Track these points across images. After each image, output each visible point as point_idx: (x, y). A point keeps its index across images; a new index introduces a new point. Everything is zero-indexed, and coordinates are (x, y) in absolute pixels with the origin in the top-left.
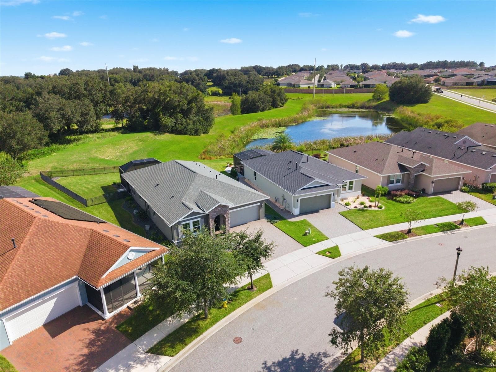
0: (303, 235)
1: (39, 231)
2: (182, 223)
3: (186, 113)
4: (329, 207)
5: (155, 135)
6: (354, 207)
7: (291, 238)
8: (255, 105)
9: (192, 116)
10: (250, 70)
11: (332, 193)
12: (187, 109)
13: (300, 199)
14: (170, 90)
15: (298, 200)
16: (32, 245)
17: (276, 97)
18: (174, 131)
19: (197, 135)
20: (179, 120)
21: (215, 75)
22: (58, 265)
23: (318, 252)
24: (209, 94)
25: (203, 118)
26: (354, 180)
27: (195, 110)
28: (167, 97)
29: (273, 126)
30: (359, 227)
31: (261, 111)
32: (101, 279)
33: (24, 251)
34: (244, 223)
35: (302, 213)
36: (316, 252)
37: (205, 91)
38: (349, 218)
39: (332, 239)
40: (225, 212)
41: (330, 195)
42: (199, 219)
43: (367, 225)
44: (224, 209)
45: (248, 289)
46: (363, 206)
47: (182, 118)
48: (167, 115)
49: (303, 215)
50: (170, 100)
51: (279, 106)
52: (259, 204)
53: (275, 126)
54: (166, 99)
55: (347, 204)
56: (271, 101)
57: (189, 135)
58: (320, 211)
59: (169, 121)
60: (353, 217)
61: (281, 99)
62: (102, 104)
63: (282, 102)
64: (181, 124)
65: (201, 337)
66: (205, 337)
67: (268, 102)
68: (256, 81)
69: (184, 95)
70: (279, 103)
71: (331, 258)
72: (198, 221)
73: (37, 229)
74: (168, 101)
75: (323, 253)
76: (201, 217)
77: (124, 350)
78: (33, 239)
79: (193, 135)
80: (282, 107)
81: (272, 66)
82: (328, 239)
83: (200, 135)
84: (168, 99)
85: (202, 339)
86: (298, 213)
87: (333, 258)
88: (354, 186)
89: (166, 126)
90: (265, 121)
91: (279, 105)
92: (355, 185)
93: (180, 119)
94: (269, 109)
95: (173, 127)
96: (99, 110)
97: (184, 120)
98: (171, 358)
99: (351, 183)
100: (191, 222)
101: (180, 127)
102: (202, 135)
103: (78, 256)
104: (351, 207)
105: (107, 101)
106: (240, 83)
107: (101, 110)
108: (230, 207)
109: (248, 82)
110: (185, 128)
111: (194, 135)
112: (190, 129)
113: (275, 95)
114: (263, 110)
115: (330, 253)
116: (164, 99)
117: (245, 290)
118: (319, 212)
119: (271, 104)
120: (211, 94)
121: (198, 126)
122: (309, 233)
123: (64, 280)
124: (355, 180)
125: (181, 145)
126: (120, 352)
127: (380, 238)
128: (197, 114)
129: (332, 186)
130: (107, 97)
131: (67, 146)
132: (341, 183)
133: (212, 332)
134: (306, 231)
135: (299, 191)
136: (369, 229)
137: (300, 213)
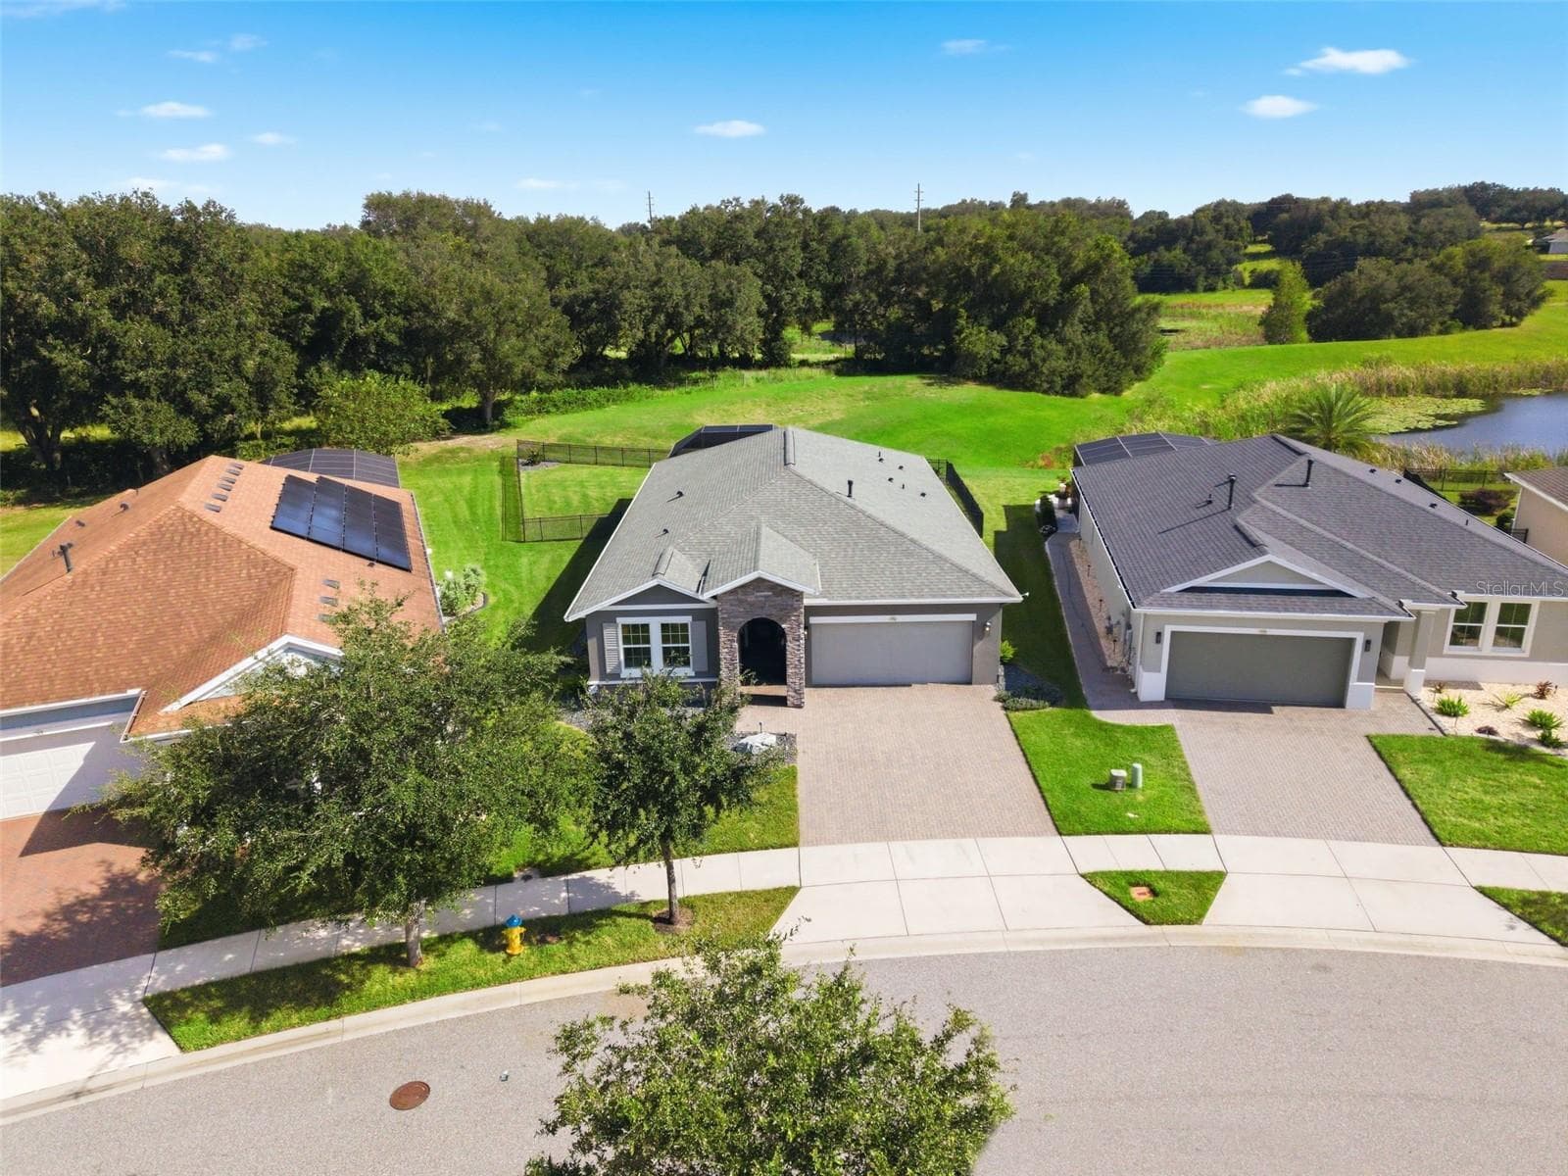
0: (1095, 786)
1: (153, 541)
2: (621, 621)
3: (1050, 319)
4: (1339, 702)
5: (929, 385)
6: (1480, 731)
7: (1031, 780)
8: (1376, 310)
9: (1074, 331)
10: (1446, 201)
11: (1360, 638)
12: (1060, 303)
13: (1174, 634)
14: (1011, 238)
15: (1159, 635)
16: (104, 574)
17: (1486, 284)
18: (1000, 377)
19: (1074, 394)
20: (1021, 342)
21: (1285, 216)
22: (124, 645)
23: (1095, 874)
24: (1243, 281)
25: (1112, 338)
26: (1534, 601)
27: (1085, 308)
28: (996, 260)
29: (1428, 390)
30: (1425, 821)
31: (1399, 335)
32: (161, 712)
33: (74, 582)
34: (899, 681)
35: (1177, 698)
36: (1083, 871)
37: (1229, 272)
38: (1405, 773)
39: (1219, 838)
40: (788, 611)
41: (1351, 642)
42: (687, 619)
43: (1491, 824)
44: (779, 600)
45: (657, 920)
46: (1538, 734)
47: (1034, 332)
48: (986, 321)
49: (1175, 707)
50: (1003, 272)
51: (1494, 324)
52: (973, 617)
53: (1437, 393)
54: (991, 267)
55: (1450, 710)
56: (1458, 298)
57: (1045, 392)
58: (1273, 708)
59: (980, 340)
60: (1429, 772)
61: (1508, 295)
62: (797, 280)
63: (1515, 305)
64: (1026, 354)
65: (334, 1024)
66: (343, 1031)
67: (1441, 303)
68: (1441, 237)
69: (1057, 255)
70: (1494, 308)
71: (1138, 917)
72: (684, 626)
73: (152, 534)
74: (997, 275)
75: (1117, 886)
76: (697, 615)
77: (112, 965)
78: (120, 558)
79: (1057, 393)
80: (1512, 325)
81: (1555, 186)
82: (1206, 832)
83: (1082, 397)
84: (996, 270)
85: (327, 1034)
86: (1161, 696)
87: (1147, 923)
88: (1530, 630)
89: (972, 359)
90: (1391, 373)
91: (1494, 318)
92: (1537, 627)
93: (1026, 339)
94: (1445, 331)
95: (997, 361)
96: (788, 298)
97: (1038, 340)
98: (177, 1050)
99: (1520, 613)
100: (655, 624)
101: (1018, 364)
102: (1096, 396)
103: (195, 633)
104: (1463, 727)
105: (818, 271)
106: (1373, 243)
107: (794, 296)
108: (807, 602)
109: (1406, 241)
110: (1034, 366)
111: (1063, 394)
112: (1053, 372)
113: (1487, 275)
114: (1412, 331)
115: (1154, 893)
116: (985, 270)
117: (646, 917)
118: (1271, 712)
119: (1451, 308)
120: (1247, 281)
121: (1086, 366)
122: (1131, 785)
123: (103, 693)
124: (1543, 604)
125: (991, 420)
126: (95, 967)
127: (1507, 907)
128: (1091, 325)
129: (1363, 600)
130: (817, 261)
131: (659, 392)
132: (1435, 597)
133: (382, 1023)
134: (1115, 772)
135: (1169, 593)
136: (1477, 847)
137: (1166, 698)
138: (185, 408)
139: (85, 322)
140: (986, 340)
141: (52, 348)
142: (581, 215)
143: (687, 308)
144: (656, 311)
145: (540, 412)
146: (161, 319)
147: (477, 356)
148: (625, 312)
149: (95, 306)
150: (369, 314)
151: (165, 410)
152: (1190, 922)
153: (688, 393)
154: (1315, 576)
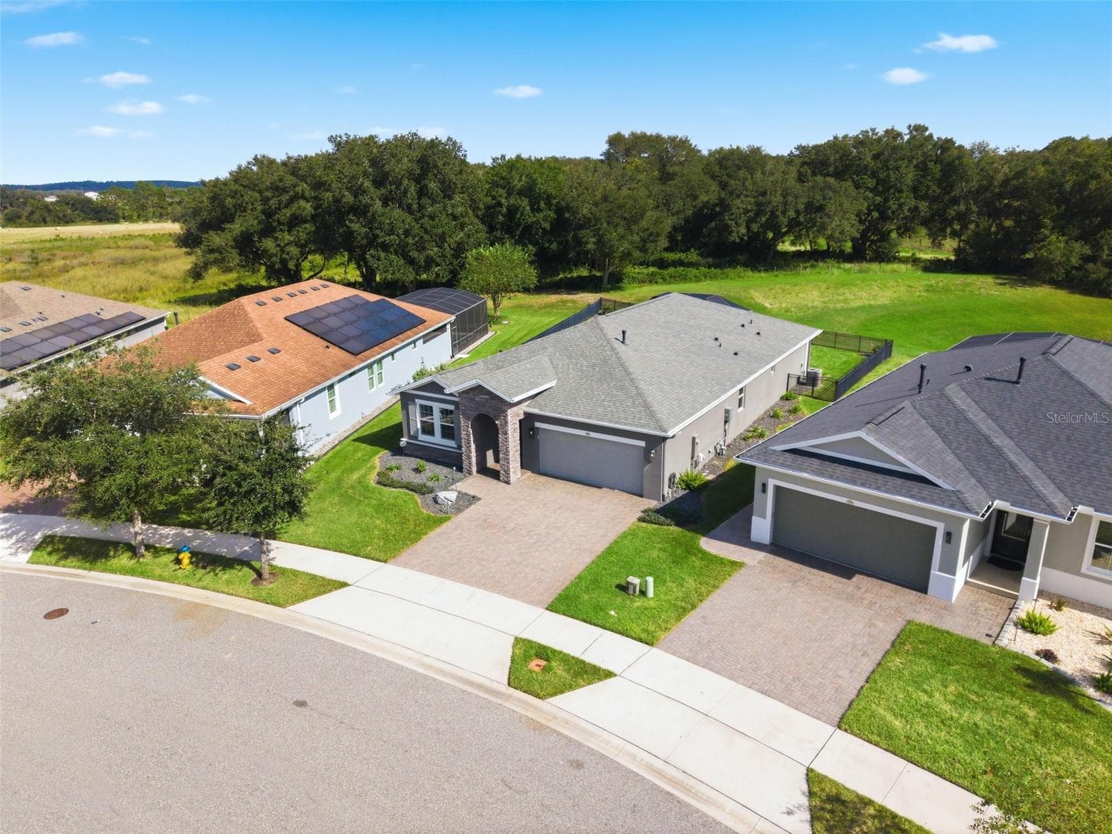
2: (418, 401)
4: (924, 588)
5: (1001, 284)
6: (1037, 652)
11: (941, 528)
13: (776, 488)
15: (765, 486)
23: (526, 640)
30: (851, 703)
35: (781, 546)
36: (523, 636)
39: (654, 651)
40: (499, 412)
41: (929, 529)
42: (452, 408)
44: (494, 403)
52: (642, 444)
71: (509, 678)
72: (451, 412)
75: (525, 653)
82: (649, 644)
86: (765, 540)
87: (509, 684)
100: (436, 408)
105: (928, 186)
107: (901, 206)
115: (544, 668)
116: (1080, 185)
118: (850, 578)
122: (644, 593)
127: (811, 794)
129: (946, 490)
130: (929, 178)
131: (750, 273)
132: (1043, 506)
133: (99, 579)
134: (631, 579)
135: (774, 451)
136: (870, 742)
137: (772, 544)
138: (411, 262)
139: (367, 206)
140: (1065, 248)
141: (352, 221)
142: (759, 146)
143: (784, 212)
144: (759, 213)
145: (650, 281)
146: (409, 210)
147: (594, 240)
148: (733, 214)
149: (374, 199)
150: (535, 209)
151: (398, 261)
152: (537, 696)
153: (776, 276)
154: (901, 458)
